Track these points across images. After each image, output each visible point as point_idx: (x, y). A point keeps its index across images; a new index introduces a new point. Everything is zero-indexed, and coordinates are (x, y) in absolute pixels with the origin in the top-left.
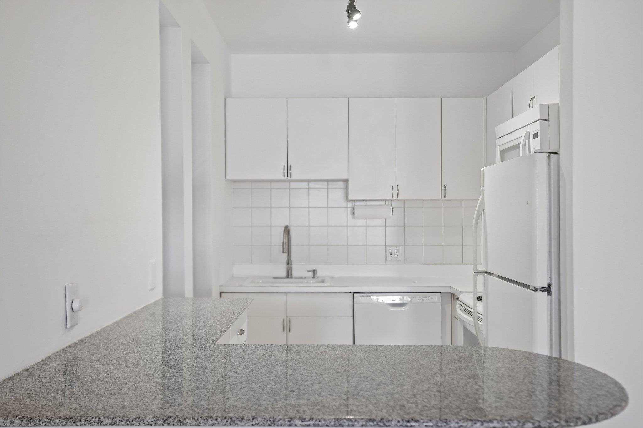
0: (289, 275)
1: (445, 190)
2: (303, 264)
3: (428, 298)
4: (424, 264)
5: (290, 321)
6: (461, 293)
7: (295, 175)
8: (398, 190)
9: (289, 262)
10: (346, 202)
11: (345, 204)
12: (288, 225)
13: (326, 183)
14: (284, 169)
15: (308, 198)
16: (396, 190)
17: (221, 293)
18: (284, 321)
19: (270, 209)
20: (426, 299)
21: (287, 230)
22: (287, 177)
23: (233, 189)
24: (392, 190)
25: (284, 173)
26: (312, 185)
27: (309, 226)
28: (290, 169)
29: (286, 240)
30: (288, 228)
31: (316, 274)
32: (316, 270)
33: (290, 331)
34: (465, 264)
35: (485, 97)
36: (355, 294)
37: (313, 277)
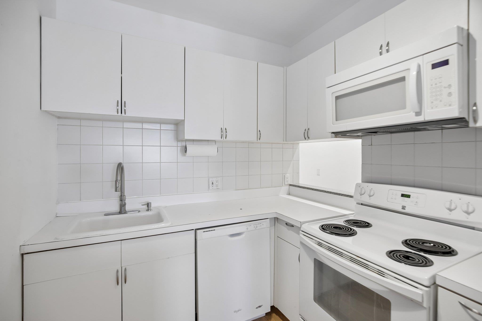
0: (122, 210)
1: (260, 134)
2: (135, 197)
3: (260, 225)
4: (236, 190)
5: (125, 269)
6: (302, 223)
7: (130, 112)
8: (226, 132)
9: (122, 199)
10: (177, 142)
11: (175, 144)
12: (122, 162)
13: (159, 125)
14: (118, 106)
15: (142, 137)
16: (224, 132)
17: (22, 255)
18: (117, 271)
19: (102, 146)
20: (259, 226)
21: (120, 168)
22: (121, 113)
23: (58, 125)
24: (222, 132)
25: (118, 110)
26: (146, 126)
27: (142, 163)
28: (125, 106)
29: (119, 178)
30: (122, 165)
31: (151, 206)
32: (150, 203)
33: (125, 282)
34: (262, 188)
35: (285, 68)
36: (198, 231)
37: (148, 210)
